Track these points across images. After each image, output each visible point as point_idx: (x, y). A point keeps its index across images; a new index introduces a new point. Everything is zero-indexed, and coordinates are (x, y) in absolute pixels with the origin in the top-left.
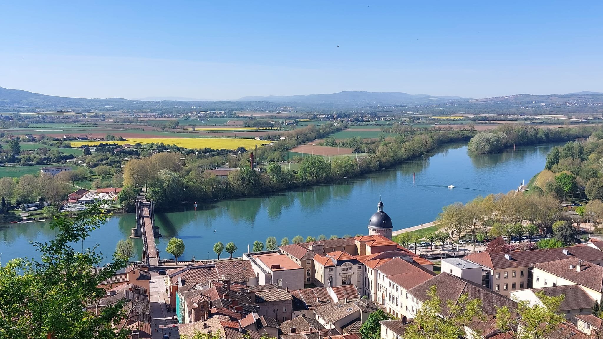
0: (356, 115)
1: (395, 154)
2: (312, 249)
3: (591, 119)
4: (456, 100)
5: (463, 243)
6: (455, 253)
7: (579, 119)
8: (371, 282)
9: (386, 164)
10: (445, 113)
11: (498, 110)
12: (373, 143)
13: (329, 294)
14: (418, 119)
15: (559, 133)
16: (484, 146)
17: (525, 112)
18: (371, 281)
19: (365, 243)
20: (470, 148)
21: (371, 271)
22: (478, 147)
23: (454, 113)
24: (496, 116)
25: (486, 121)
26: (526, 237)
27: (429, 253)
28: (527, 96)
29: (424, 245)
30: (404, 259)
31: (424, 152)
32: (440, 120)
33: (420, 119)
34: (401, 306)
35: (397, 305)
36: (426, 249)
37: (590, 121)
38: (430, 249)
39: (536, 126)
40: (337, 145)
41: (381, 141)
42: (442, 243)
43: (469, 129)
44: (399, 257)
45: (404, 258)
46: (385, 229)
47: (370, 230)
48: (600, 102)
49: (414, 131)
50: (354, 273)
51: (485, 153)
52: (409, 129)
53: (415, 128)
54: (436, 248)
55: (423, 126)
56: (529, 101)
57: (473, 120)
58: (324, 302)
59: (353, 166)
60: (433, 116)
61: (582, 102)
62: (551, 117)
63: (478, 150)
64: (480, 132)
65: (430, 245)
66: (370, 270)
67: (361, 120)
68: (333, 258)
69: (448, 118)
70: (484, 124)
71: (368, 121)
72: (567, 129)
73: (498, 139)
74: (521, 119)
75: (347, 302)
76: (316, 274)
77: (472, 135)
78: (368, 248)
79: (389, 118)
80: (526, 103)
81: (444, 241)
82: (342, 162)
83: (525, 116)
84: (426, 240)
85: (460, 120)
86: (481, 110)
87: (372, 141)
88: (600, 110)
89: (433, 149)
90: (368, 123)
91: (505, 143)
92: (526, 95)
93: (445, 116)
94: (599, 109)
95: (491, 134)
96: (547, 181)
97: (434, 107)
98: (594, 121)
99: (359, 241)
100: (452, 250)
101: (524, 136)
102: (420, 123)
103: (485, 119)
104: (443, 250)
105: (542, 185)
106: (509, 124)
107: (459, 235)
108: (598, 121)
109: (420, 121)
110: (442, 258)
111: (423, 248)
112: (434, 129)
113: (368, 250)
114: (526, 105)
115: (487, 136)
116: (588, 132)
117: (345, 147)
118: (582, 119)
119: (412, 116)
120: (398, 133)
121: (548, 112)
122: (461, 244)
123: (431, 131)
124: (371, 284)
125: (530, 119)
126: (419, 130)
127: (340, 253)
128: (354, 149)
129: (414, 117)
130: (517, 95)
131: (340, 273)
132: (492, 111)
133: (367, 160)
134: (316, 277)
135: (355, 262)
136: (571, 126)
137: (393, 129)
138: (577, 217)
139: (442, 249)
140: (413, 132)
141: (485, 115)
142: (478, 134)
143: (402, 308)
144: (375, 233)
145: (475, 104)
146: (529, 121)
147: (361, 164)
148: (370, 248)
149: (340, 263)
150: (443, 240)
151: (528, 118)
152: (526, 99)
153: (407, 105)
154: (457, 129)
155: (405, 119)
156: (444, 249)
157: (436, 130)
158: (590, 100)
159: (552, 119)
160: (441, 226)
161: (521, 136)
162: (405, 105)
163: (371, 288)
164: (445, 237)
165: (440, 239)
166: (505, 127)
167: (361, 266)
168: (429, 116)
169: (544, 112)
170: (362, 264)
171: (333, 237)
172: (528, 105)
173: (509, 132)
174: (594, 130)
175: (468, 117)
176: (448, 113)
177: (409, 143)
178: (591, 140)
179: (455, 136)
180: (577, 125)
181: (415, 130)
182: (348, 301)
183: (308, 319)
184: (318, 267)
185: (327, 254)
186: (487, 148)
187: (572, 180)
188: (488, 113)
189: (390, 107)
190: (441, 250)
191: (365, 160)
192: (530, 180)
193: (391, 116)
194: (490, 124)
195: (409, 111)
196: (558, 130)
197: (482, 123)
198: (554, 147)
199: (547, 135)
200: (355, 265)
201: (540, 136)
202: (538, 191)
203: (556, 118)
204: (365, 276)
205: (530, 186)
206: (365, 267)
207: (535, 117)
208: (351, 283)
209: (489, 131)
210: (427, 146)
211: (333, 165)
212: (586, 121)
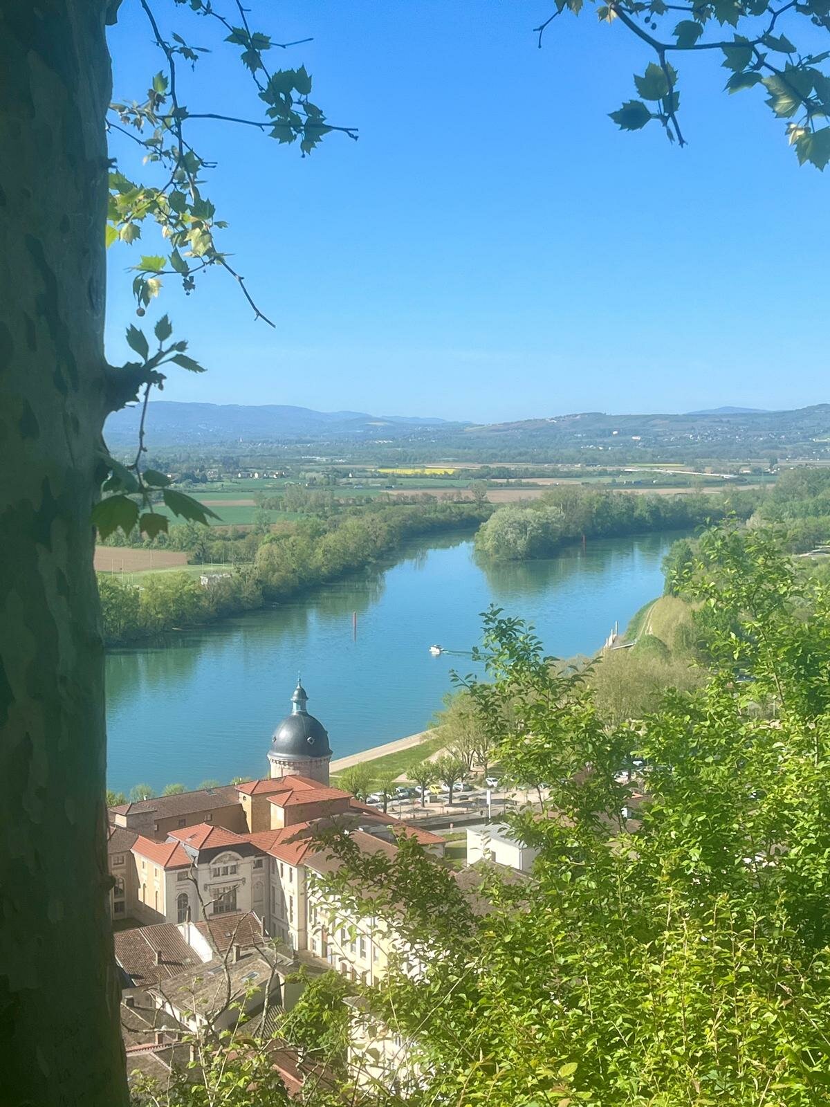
0: (185, 465)
1: (303, 564)
2: (125, 825)
3: (747, 474)
4: (434, 426)
5: (495, 784)
6: (482, 809)
7: (719, 472)
8: (291, 901)
9: (281, 591)
10: (410, 460)
11: (535, 453)
12: (242, 536)
13: (187, 941)
14: (346, 476)
15: (682, 506)
16: (515, 542)
17: (598, 457)
18: (291, 897)
19: (267, 799)
20: (479, 545)
21: (291, 869)
22: (501, 544)
23: (431, 459)
24: (531, 467)
25: (510, 480)
26: (640, 762)
27: (419, 815)
28: (599, 417)
29: (401, 794)
30: (372, 834)
31: (370, 559)
32: (400, 476)
33: (350, 476)
34: (375, 956)
35: (363, 954)
36: (411, 806)
37: (745, 477)
38: (420, 805)
39: (629, 491)
40: (144, 544)
41: (259, 532)
42: (447, 789)
43: (474, 498)
44: (361, 829)
45: (373, 829)
46: (314, 760)
47: (273, 765)
48: (763, 433)
49: (341, 505)
50: (244, 880)
51: (516, 559)
52: (327, 500)
53: (341, 496)
54: (434, 800)
55: (359, 493)
56: (604, 431)
57: (478, 478)
58: (175, 964)
59: (198, 597)
60: (382, 467)
61: (722, 432)
62: (658, 468)
63: (501, 552)
64: (501, 505)
65: (418, 795)
66: (286, 867)
67: (200, 477)
68: (188, 842)
69: (418, 471)
70: (506, 486)
71: (220, 479)
72: (699, 498)
73: (548, 523)
74: (590, 474)
75: (239, 958)
76: (141, 891)
77: (483, 514)
78: (276, 812)
79: (272, 473)
80: (597, 436)
81: (453, 781)
82: (168, 587)
83: (599, 468)
84: (408, 781)
85: (446, 476)
86: (494, 451)
87: (236, 531)
88: (764, 452)
89: (391, 549)
90: (219, 484)
91: (561, 533)
92: (595, 414)
93: (410, 468)
94: (762, 450)
95: (529, 511)
96: (674, 625)
97: (380, 446)
98: (755, 478)
99: (251, 795)
100: (473, 804)
101: (606, 514)
102: (351, 484)
103: (506, 474)
104: (451, 804)
105: (664, 633)
106: (569, 486)
107: (486, 766)
108: (763, 478)
109: (351, 480)
110: (452, 825)
111: (402, 804)
112: (389, 499)
113: (277, 816)
114: (598, 440)
115: (520, 515)
116: (745, 503)
117: (167, 548)
118: (727, 474)
119: (330, 466)
120: (299, 510)
121: (649, 457)
122: (492, 786)
123: (382, 506)
124: (291, 905)
125: (610, 474)
126: (351, 502)
127: (204, 829)
128: (193, 554)
129: (335, 470)
130: (576, 415)
131: (209, 882)
132: (520, 454)
133: (231, 581)
134: (141, 899)
135: (246, 849)
136: (707, 491)
137: (285, 500)
138: (753, 708)
139: (447, 803)
140: (336, 506)
141: (507, 465)
142: (499, 512)
143: (376, 962)
144: (288, 771)
145: (478, 437)
146: (607, 480)
147: (217, 592)
148: (282, 811)
149: (207, 855)
150: (449, 779)
151: (606, 470)
152: (596, 425)
153: (314, 439)
154: (443, 498)
155: (314, 475)
156: (454, 802)
157: (395, 504)
158: (740, 427)
159: (660, 473)
160: (440, 743)
161: (598, 514)
162: (308, 438)
163: (291, 916)
164: (454, 772)
165: (444, 776)
166: (560, 493)
167: (261, 860)
168: (371, 468)
169: (641, 458)
170: (265, 854)
171: (169, 789)
172: (601, 440)
173: (569, 505)
174: (758, 498)
175: (466, 470)
176: (416, 459)
177: (333, 536)
178: (755, 523)
179: (441, 516)
180: (721, 489)
181: (342, 502)
182: (242, 953)
183: (142, 1012)
184: (145, 871)
185: (169, 834)
186: (521, 545)
187: (730, 618)
188: (512, 460)
189: (271, 443)
190: (446, 806)
191: (226, 582)
192: (631, 623)
193: (275, 468)
194: (521, 486)
195: (321, 456)
196: (680, 500)
197: (501, 485)
198: (678, 540)
199: (655, 512)
200: (246, 858)
201: (640, 515)
202: (656, 649)
203: (669, 470)
204: (272, 884)
205: (633, 636)
206: (274, 859)
207: (622, 469)
208: (238, 907)
209: (523, 505)
210: (379, 544)
211: (145, 597)
212: (736, 477)
